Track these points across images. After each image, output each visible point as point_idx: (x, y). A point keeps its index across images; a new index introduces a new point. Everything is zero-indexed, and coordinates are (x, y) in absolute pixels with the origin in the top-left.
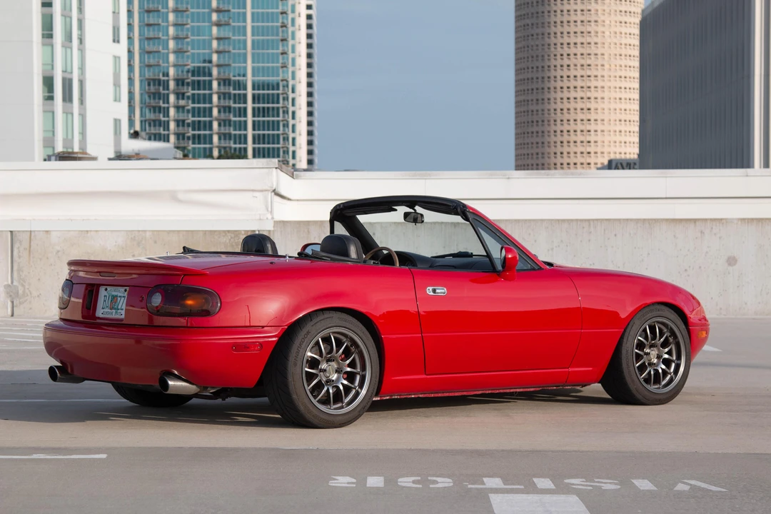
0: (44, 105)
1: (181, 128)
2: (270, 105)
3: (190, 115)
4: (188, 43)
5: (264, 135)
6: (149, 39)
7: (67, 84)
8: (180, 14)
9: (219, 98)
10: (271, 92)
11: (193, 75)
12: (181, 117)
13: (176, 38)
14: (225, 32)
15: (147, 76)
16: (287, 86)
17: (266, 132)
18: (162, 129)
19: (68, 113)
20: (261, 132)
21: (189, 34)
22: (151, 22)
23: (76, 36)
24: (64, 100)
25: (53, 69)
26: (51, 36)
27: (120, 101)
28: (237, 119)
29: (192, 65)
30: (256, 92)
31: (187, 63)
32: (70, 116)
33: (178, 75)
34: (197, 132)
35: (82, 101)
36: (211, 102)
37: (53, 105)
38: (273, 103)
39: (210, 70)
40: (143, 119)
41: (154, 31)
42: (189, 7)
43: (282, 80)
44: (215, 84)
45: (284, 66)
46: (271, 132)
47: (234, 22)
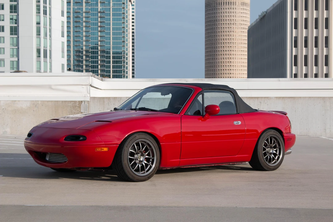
0: (37, 59)
1: (87, 68)
2: (119, 60)
3: (91, 63)
4: (90, 38)
5: (116, 70)
6: (76, 36)
7: (45, 52)
8: (87, 28)
9: (101, 57)
10: (119, 55)
11: (92, 49)
12: (87, 64)
13: (86, 36)
14: (103, 34)
15: (75, 50)
16: (125, 53)
17: (117, 69)
18: (80, 68)
19: (45, 62)
20: (115, 69)
21: (90, 35)
22: (77, 31)
23: (49, 34)
24: (44, 57)
25: (40, 46)
26: (40, 35)
27: (64, 58)
28: (107, 65)
29: (91, 46)
30: (114, 55)
31: (89, 45)
32: (46, 63)
33: (86, 49)
34: (93, 69)
35: (50, 58)
36: (98, 59)
37: (40, 59)
38: (120, 59)
39: (98, 47)
40: (74, 64)
41: (78, 34)
42: (90, 25)
43: (123, 51)
44: (99, 52)
45: (124, 46)
46: (119, 69)
47: (106, 30)
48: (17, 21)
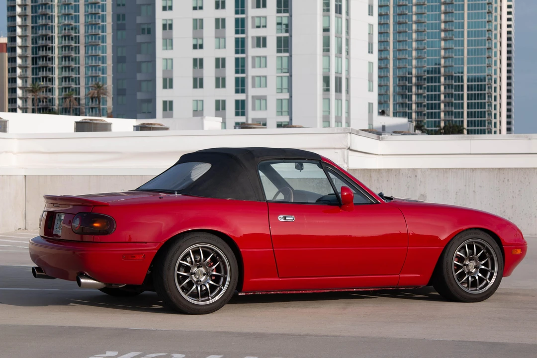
0: (323, 94)
1: (419, 108)
2: (480, 92)
3: (426, 100)
4: (425, 53)
5: (475, 112)
6: (399, 50)
7: (338, 81)
8: (420, 34)
9: (445, 88)
10: (480, 83)
11: (428, 73)
12: (420, 101)
13: (417, 49)
14: (450, 45)
15: (398, 75)
16: (491, 79)
17: (476, 110)
18: (407, 109)
19: (339, 99)
20: (473, 110)
21: (426, 46)
22: (401, 39)
23: (345, 50)
24: (336, 91)
25: (329, 71)
26: (328, 50)
27: (372, 91)
28: (457, 101)
29: (427, 67)
30: (470, 83)
31: (423, 65)
32: (340, 101)
33: (418, 74)
34: (430, 111)
35: (348, 91)
36: (439, 90)
37: (329, 94)
38: (481, 90)
39: (439, 69)
40: (395, 102)
41: (403, 45)
42: (426, 29)
43: (488, 75)
44: (442, 79)
45: (489, 66)
46: (480, 110)
47: (456, 37)
48: (288, 28)
